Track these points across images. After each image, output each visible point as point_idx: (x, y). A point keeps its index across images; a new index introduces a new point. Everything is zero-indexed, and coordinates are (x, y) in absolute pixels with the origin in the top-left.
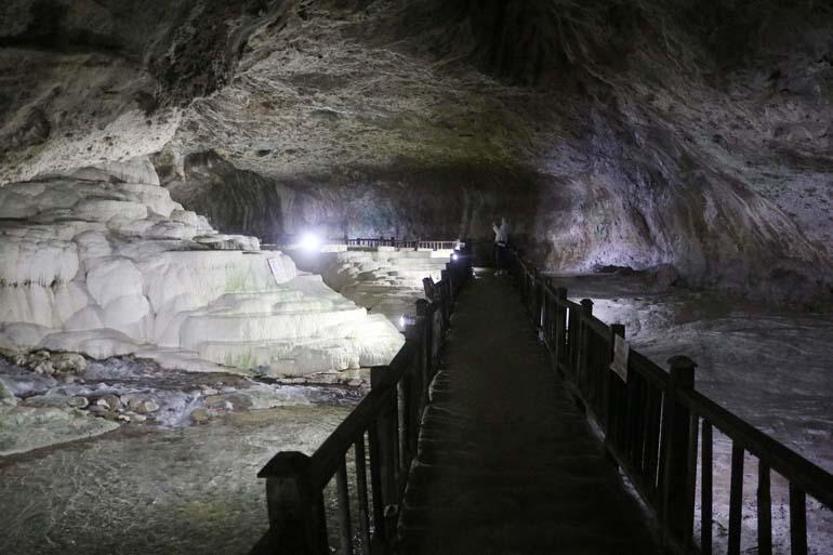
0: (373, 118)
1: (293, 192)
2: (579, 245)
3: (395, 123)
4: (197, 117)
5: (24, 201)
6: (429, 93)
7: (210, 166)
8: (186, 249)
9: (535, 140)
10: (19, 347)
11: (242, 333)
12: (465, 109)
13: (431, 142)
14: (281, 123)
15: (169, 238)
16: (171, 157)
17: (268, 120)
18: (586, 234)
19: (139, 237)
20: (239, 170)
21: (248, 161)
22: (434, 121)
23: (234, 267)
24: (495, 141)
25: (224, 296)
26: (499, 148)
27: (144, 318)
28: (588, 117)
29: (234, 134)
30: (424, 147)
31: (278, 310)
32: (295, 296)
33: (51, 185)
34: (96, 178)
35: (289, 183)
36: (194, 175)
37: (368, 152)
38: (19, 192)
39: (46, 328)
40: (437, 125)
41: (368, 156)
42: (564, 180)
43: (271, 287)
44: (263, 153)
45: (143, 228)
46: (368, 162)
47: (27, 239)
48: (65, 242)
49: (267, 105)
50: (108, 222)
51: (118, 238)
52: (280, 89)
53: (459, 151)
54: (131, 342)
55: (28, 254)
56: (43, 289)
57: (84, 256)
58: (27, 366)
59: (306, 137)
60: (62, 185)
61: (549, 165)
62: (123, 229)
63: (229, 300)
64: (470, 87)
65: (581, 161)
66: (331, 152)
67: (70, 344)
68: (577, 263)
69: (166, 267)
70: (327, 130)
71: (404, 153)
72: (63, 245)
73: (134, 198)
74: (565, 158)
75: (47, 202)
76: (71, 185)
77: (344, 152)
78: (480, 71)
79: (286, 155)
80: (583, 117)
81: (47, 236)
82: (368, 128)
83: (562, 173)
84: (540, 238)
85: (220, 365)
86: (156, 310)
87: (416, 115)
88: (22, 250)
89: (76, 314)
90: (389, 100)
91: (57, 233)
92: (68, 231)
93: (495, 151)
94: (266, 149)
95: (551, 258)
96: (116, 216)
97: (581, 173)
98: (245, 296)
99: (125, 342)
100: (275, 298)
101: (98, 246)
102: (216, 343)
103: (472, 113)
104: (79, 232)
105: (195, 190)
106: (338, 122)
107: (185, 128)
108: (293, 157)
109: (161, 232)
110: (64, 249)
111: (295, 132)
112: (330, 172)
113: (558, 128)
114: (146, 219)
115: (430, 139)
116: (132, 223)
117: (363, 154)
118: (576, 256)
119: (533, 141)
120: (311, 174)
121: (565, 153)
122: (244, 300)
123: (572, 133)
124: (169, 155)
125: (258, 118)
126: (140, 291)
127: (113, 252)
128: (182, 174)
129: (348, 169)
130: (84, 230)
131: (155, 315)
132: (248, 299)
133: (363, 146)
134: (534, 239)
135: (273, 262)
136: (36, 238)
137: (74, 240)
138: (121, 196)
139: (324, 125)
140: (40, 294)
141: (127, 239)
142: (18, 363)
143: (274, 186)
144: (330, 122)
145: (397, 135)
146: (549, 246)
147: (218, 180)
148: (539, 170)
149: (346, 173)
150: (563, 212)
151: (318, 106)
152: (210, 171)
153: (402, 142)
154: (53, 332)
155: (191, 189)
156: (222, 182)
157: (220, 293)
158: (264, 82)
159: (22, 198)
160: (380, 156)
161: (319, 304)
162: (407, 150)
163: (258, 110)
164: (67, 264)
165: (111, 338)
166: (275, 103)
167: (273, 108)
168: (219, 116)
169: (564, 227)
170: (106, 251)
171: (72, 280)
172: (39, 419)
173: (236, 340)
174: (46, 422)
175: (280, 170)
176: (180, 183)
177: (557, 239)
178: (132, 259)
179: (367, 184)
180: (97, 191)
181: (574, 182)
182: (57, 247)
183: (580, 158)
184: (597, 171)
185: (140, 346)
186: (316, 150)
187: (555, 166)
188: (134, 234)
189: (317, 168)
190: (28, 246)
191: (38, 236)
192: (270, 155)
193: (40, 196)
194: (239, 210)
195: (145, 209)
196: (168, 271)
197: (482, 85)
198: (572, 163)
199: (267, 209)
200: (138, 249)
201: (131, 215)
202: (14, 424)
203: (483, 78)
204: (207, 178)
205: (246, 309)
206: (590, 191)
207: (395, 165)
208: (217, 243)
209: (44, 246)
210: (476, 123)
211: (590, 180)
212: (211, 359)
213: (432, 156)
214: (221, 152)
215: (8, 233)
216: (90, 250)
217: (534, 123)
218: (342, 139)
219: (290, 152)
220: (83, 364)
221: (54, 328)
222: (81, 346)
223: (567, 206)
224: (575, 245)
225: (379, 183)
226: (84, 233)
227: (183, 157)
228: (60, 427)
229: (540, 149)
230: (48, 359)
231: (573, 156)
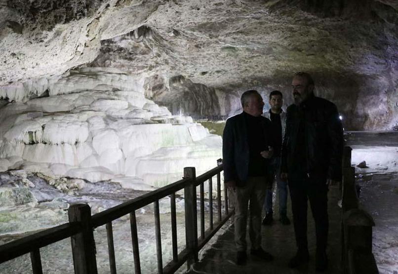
0: (256, 49)
1: (224, 94)
2: (385, 115)
3: (268, 51)
4: (167, 57)
5: (68, 103)
6: (279, 29)
7: (182, 82)
8: (143, 124)
9: (351, 53)
10: (55, 176)
11: (165, 169)
12: (307, 39)
13: (291, 60)
14: (207, 56)
15: (136, 118)
16: (163, 79)
17: (200, 55)
18: (389, 108)
19: (122, 118)
20: (196, 84)
21: (198, 79)
22: (290, 47)
23: (167, 133)
24: (328, 57)
25: (161, 148)
26: (331, 61)
27: (119, 161)
28: (383, 34)
29: (186, 64)
30: (289, 64)
31: (190, 156)
32: (202, 148)
33: (82, 94)
34: (106, 89)
35: (222, 89)
36: (174, 88)
37: (259, 69)
38: (67, 98)
39: (70, 166)
40: (292, 50)
41: (259, 72)
42: (374, 77)
43: (189, 143)
44: (204, 73)
45: (124, 114)
46: (260, 75)
47: (62, 121)
48: (82, 122)
49: (197, 46)
50: (106, 111)
51: (109, 119)
52: (201, 36)
53: (309, 64)
54: (111, 173)
55: (62, 128)
56: (70, 146)
57: (91, 129)
58: (54, 186)
59: (223, 63)
60: (87, 94)
61: (362, 68)
62: (113, 114)
63: (164, 151)
64: (300, 22)
65: (382, 64)
66: (239, 71)
67: (79, 174)
68: (384, 126)
69: (131, 133)
70: (233, 58)
71: (279, 68)
72: (80, 124)
73: (124, 99)
74: (372, 63)
75: (79, 103)
76: (91, 94)
77: (247, 70)
78: (303, 10)
79: (216, 74)
80: (379, 35)
81: (73, 119)
82: (254, 55)
83: (372, 73)
84: (361, 112)
85: (152, 187)
86: (126, 156)
87: (279, 45)
88: (60, 126)
89: (86, 159)
90: (259, 37)
91: (78, 118)
92: (84, 116)
93: (329, 62)
94: (205, 71)
95: (367, 123)
96: (110, 108)
97: (383, 72)
98: (172, 148)
99: (107, 173)
100: (189, 149)
101: (98, 123)
102: (151, 174)
103: (312, 41)
104: (89, 117)
105: (176, 95)
106: (237, 53)
107: (164, 63)
108: (220, 74)
109: (134, 115)
110: (81, 125)
111: (216, 60)
112: (241, 82)
113: (365, 44)
114: (127, 109)
115: (291, 58)
116: (119, 111)
117: (257, 70)
118: (383, 122)
119: (350, 54)
120: (231, 84)
121: (371, 59)
122: (171, 150)
123: (374, 46)
124: (161, 78)
125: (195, 54)
126: (118, 146)
127: (106, 126)
128: (168, 87)
129: (251, 79)
130: (92, 116)
131: (125, 159)
132: (173, 150)
133: (256, 66)
134: (357, 113)
135: (191, 129)
136: (67, 120)
137: (87, 121)
138: (116, 97)
139: (230, 55)
140: (68, 148)
141: (114, 119)
142: (51, 184)
143: (214, 91)
144: (233, 54)
145: (272, 58)
146: (366, 117)
147: (187, 89)
148: (358, 72)
149: (250, 81)
150: (374, 96)
151: (223, 45)
152: (182, 85)
153: (276, 62)
154: (74, 168)
155: (174, 95)
156: (189, 91)
157: (159, 147)
158: (191, 33)
159: (67, 101)
160: (265, 71)
161: (214, 152)
162: (279, 66)
163: (193, 50)
164: (83, 134)
165: (100, 171)
166: (201, 45)
167: (200, 48)
168: (176, 55)
169: (375, 105)
170: (103, 126)
171: (85, 141)
172: (37, 215)
173: (162, 173)
174: (40, 217)
175: (215, 82)
176: (168, 92)
177: (371, 112)
178: (115, 130)
179: (262, 87)
180: (103, 95)
181: (380, 78)
182: (77, 124)
183: (381, 62)
184: (393, 69)
185: (116, 176)
186: (231, 70)
187: (366, 69)
188: (119, 117)
189: (234, 80)
190: (62, 124)
191: (68, 119)
192: (208, 74)
193: (76, 100)
194: (199, 105)
195: (127, 104)
196: (131, 136)
197: (306, 20)
198: (376, 65)
199: (212, 103)
200: (118, 124)
201: (118, 107)
202: (23, 218)
203: (306, 14)
204: (181, 89)
205: (171, 155)
206: (390, 82)
207: (275, 75)
208: (163, 120)
209: (71, 124)
210: (315, 47)
211: (390, 75)
212: (148, 183)
213: (295, 69)
214: (183, 74)
215: (54, 118)
216: (94, 126)
217: (349, 43)
218: (242, 62)
219: (218, 72)
220: (83, 184)
221: (75, 166)
222: (84, 175)
223: (376, 92)
224: (383, 115)
225: (269, 86)
226: (92, 117)
227: (169, 79)
228: (45, 220)
229: (355, 59)
230: (65, 182)
231: (376, 61)
